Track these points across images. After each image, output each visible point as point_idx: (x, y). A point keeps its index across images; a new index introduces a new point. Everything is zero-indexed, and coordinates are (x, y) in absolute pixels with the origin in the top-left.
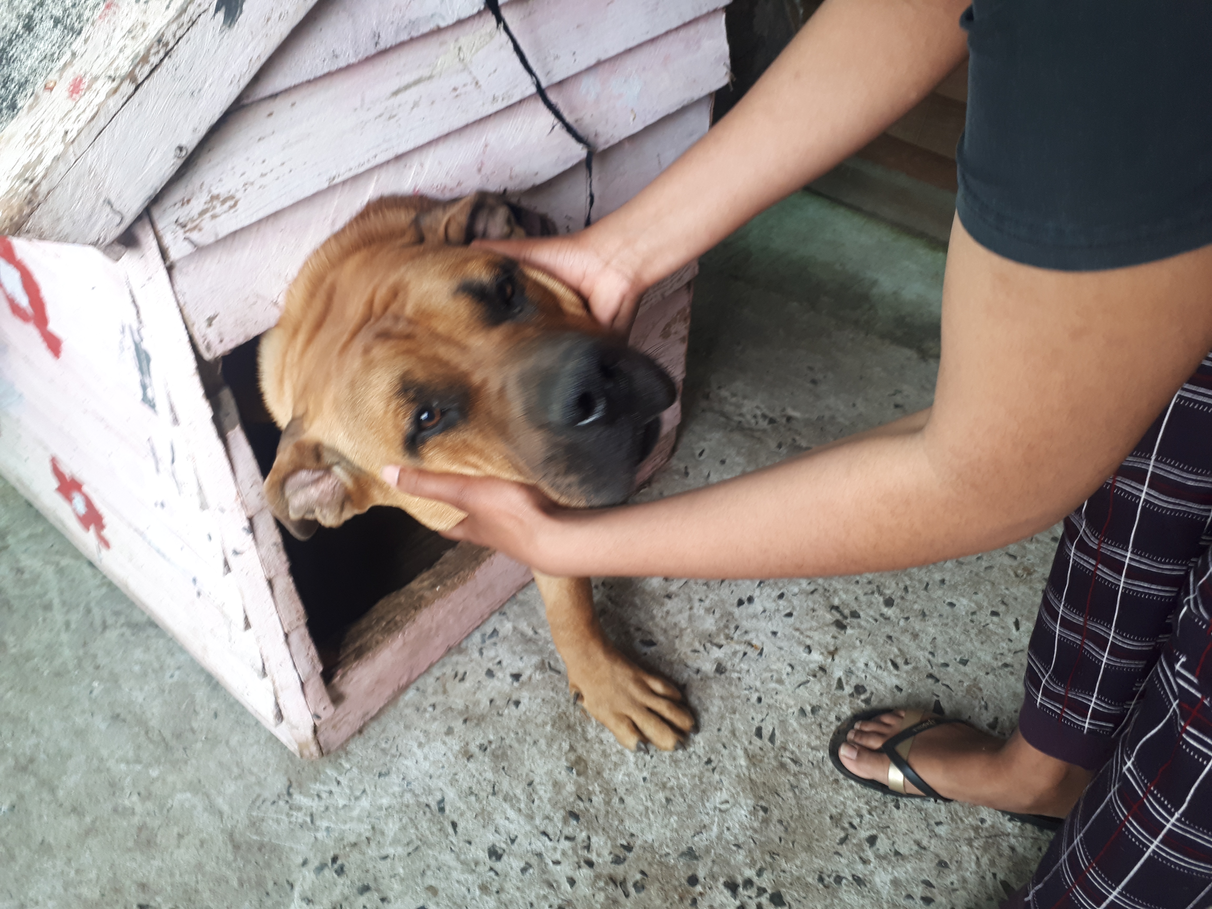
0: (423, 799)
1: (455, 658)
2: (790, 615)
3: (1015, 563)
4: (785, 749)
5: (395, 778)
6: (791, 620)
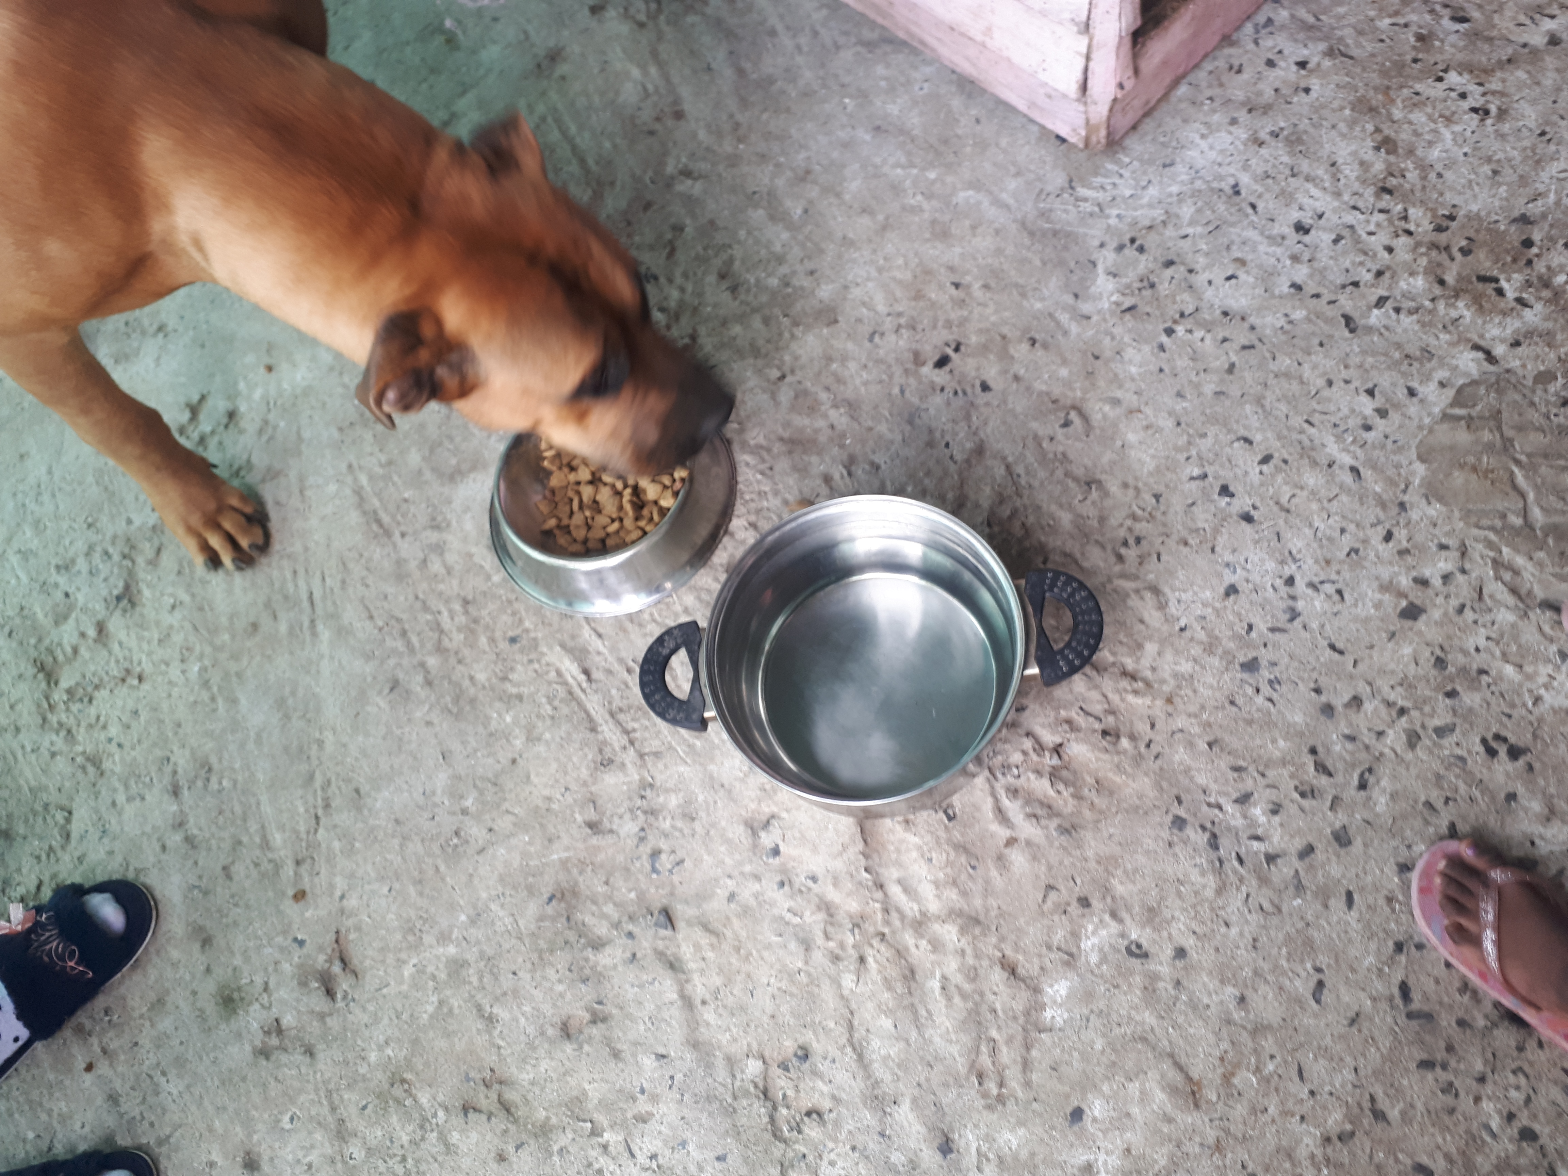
0: (1215, 185)
1: (1227, 51)
5: (1179, 168)
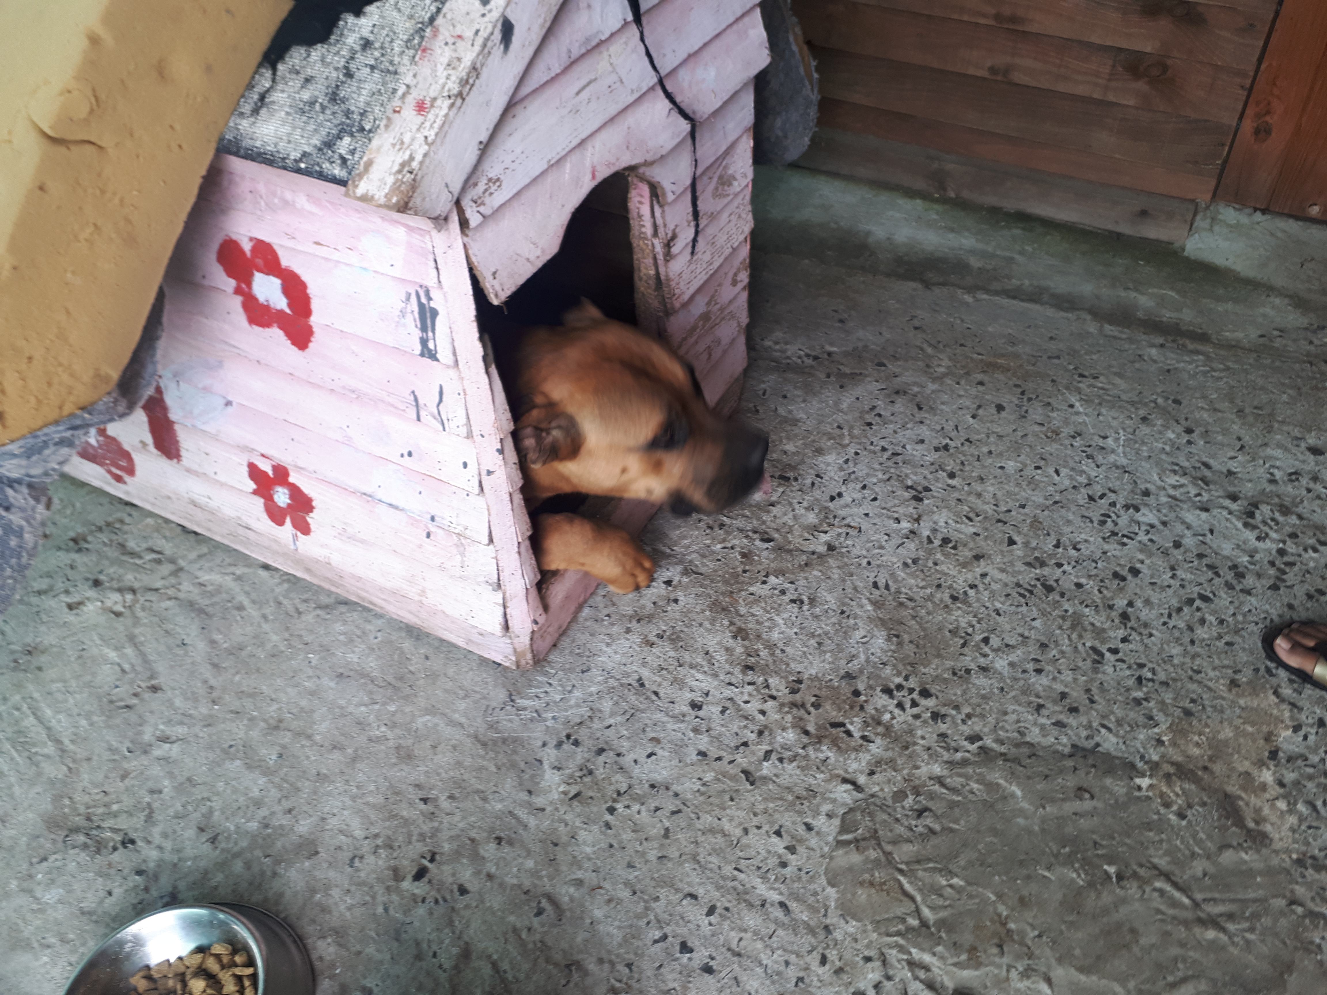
0: (624, 681)
2: (875, 499)
3: (1044, 429)
4: (900, 593)
5: (594, 671)
6: (877, 503)
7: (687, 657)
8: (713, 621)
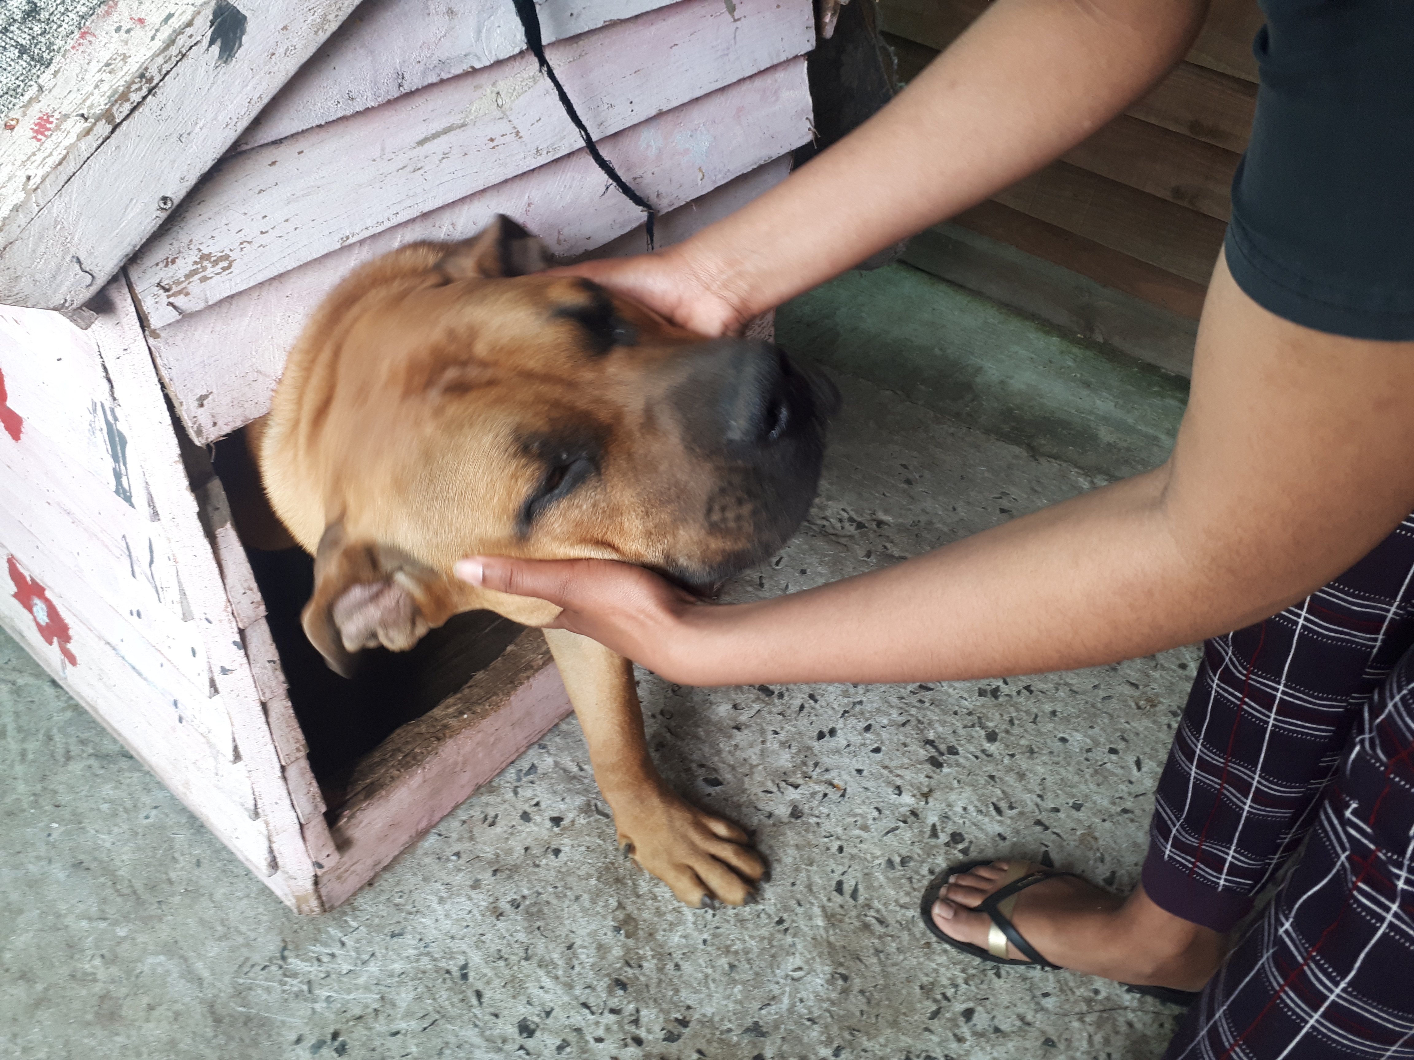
0: (443, 964)
1: (485, 799)
2: (877, 750)
3: (1137, 693)
4: (870, 907)
5: (410, 939)
6: (878, 756)
7: (540, 947)
8: (596, 896)
